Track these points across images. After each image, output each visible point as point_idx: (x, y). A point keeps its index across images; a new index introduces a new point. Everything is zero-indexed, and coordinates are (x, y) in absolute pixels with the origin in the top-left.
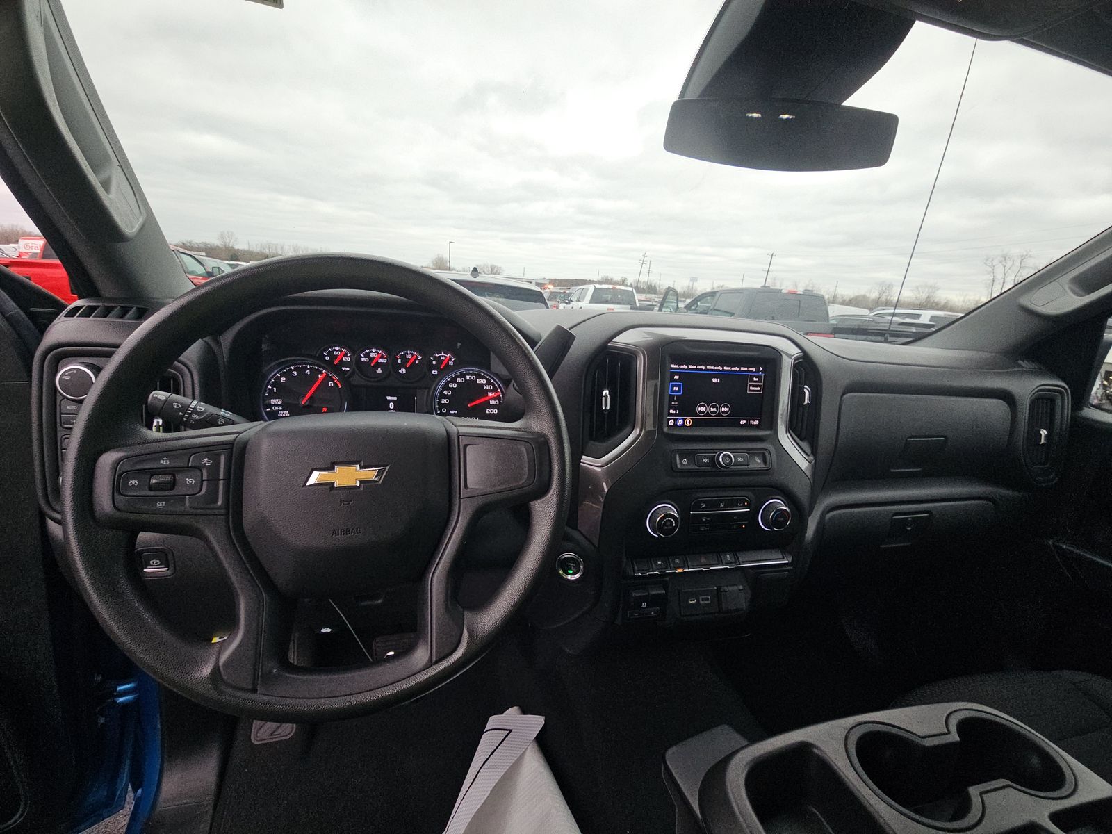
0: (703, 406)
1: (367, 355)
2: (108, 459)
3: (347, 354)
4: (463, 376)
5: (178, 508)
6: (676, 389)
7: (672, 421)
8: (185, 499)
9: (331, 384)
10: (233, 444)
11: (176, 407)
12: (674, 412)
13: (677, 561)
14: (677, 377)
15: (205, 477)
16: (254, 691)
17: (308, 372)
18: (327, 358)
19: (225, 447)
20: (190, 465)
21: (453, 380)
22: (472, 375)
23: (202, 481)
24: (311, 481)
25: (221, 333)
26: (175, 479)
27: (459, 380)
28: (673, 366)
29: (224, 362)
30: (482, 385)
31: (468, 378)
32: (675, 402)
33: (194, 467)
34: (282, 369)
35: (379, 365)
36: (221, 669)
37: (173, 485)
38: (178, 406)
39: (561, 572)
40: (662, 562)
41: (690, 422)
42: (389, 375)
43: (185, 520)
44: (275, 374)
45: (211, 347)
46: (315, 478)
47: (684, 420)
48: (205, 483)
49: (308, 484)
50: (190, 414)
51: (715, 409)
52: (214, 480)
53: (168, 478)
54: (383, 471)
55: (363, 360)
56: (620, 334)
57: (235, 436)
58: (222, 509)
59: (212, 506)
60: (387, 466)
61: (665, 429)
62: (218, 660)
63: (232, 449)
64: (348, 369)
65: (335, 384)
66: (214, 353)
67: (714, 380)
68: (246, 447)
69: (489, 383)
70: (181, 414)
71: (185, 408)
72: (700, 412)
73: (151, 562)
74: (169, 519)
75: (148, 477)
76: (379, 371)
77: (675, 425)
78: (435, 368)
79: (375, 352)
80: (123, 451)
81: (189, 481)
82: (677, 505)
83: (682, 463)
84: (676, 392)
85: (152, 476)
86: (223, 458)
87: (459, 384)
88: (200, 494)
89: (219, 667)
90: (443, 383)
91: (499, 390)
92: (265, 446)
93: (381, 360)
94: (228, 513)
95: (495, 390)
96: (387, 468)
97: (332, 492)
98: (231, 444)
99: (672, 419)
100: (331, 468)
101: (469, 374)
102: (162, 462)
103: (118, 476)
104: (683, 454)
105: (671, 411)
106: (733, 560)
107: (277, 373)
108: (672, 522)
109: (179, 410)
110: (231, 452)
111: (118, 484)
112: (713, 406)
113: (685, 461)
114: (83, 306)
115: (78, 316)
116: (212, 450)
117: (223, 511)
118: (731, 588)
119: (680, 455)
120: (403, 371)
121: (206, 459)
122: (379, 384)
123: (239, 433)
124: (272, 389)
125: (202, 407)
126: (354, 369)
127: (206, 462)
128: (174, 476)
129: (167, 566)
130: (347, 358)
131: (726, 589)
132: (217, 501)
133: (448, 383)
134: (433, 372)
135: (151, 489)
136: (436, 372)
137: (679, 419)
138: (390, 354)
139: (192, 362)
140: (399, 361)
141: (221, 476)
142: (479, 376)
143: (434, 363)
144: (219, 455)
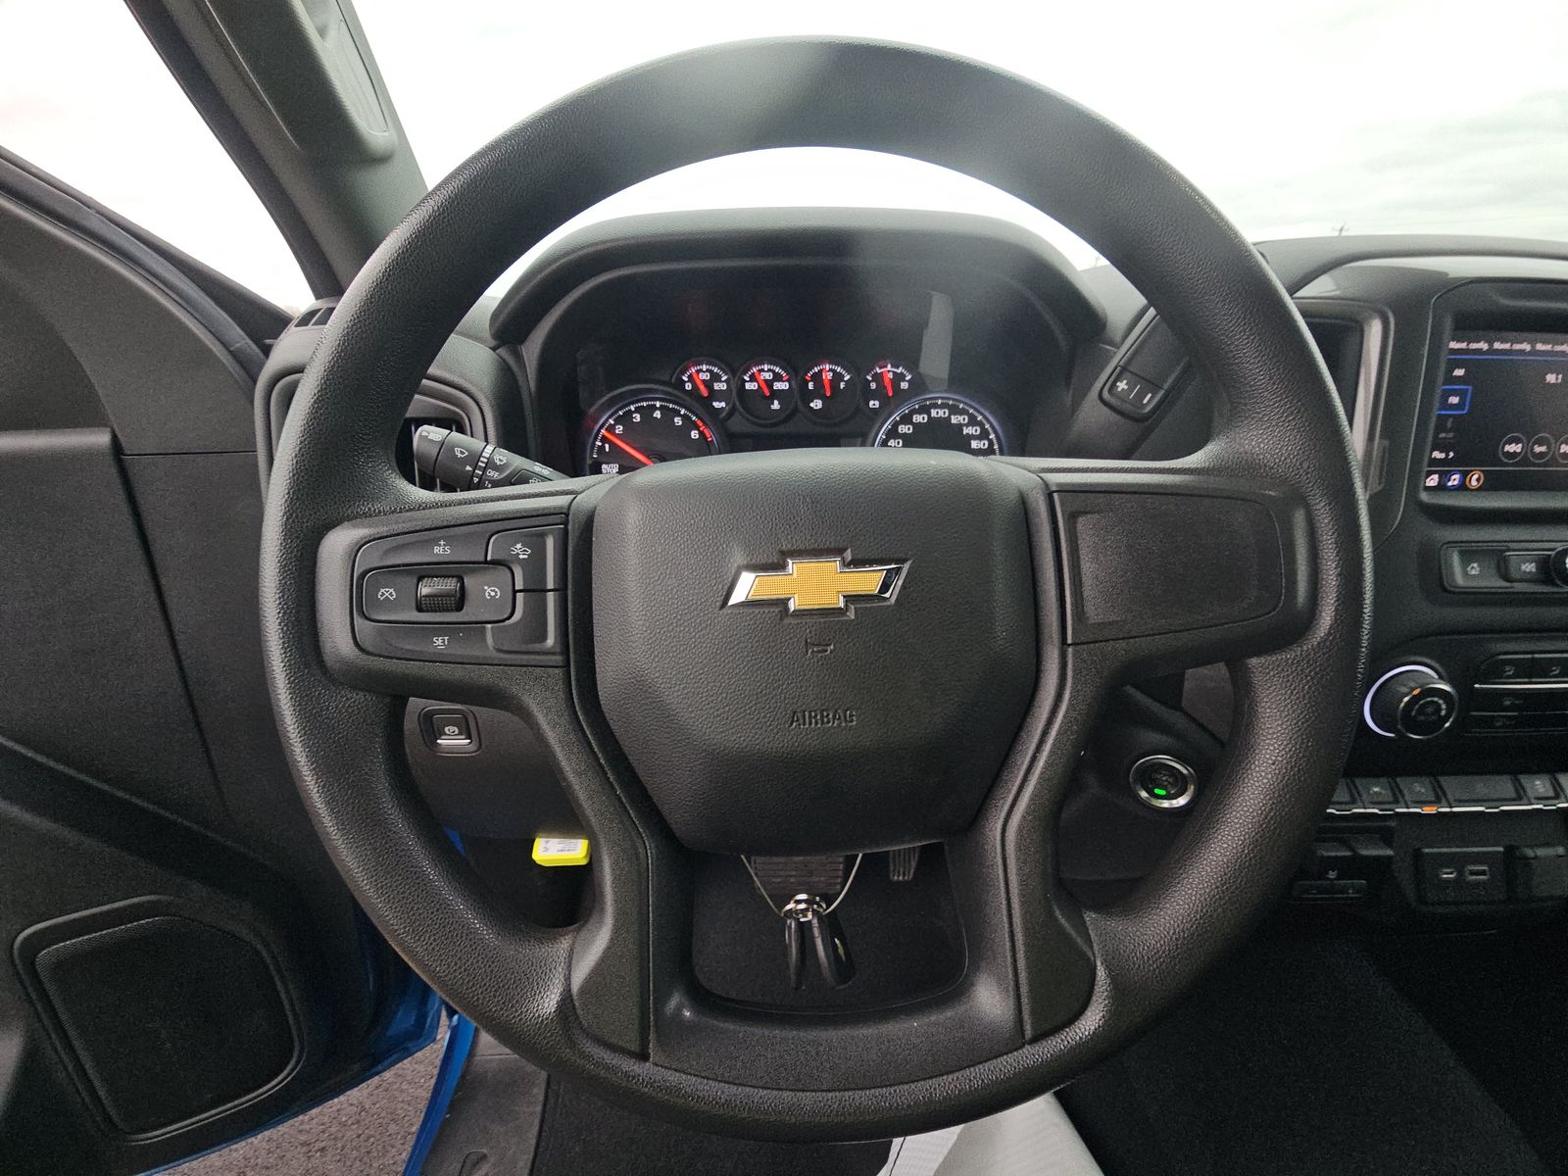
0: (1516, 441)
1: (753, 378)
2: (338, 543)
3: (720, 377)
4: (924, 410)
5: (473, 651)
6: (1454, 400)
7: (1436, 477)
8: (483, 631)
9: (694, 434)
10: (567, 515)
11: (459, 455)
12: (1443, 456)
13: (1418, 787)
14: (1459, 372)
15: (519, 585)
16: (643, 1056)
17: (657, 414)
18: (688, 386)
19: (551, 519)
20: (489, 558)
21: (906, 419)
22: (942, 406)
23: (515, 592)
24: (737, 597)
25: (522, 341)
26: (463, 587)
27: (918, 418)
28: (1453, 345)
29: (530, 393)
30: (960, 426)
31: (934, 413)
32: (1447, 432)
33: (496, 563)
34: (616, 412)
35: (776, 394)
36: (575, 998)
37: (459, 601)
38: (462, 453)
39: (1144, 794)
40: (1382, 788)
41: (1478, 480)
42: (795, 412)
43: (487, 676)
44: (607, 420)
45: (507, 364)
46: (747, 586)
47: (1465, 475)
48: (520, 596)
49: (731, 603)
50: (484, 470)
51: (1543, 449)
52: (536, 590)
53: (450, 585)
54: (898, 571)
55: (749, 386)
56: (1317, 277)
57: (570, 497)
58: (554, 654)
59: (537, 647)
60: (904, 561)
61: (1424, 497)
62: (568, 978)
63: (566, 523)
64: (723, 404)
65: (701, 433)
66: (513, 374)
67: (1551, 378)
68: (593, 521)
69: (973, 422)
70: (468, 468)
71: (474, 458)
72: (1509, 455)
73: (446, 729)
74: (458, 673)
75: (415, 581)
76: (776, 405)
77: (1441, 487)
78: (874, 395)
79: (769, 370)
80: (364, 527)
81: (491, 592)
82: (1442, 664)
83: (1465, 574)
84: (1453, 407)
85: (420, 579)
86: (550, 543)
87: (916, 426)
88: (511, 621)
89: (571, 996)
90: (887, 425)
91: (992, 436)
92: (633, 517)
93: (778, 386)
94: (567, 665)
95: (984, 435)
96: (906, 567)
97: (786, 621)
98: (564, 514)
99: (1435, 472)
100: (780, 567)
101: (936, 406)
102: (437, 550)
103: (358, 578)
104: (1469, 554)
105: (1437, 455)
106: (1551, 793)
107: (610, 417)
108: (1439, 705)
109: (464, 461)
110: (566, 531)
111: (359, 599)
112: (1540, 443)
113: (1474, 569)
114: (319, 310)
115: (315, 324)
116: (528, 524)
117: (558, 659)
118: (1541, 852)
119: (1462, 553)
120: (817, 404)
121: (519, 546)
122: (775, 430)
123: (575, 493)
124: (603, 447)
125: (503, 456)
126: (734, 404)
127: (520, 551)
128: (461, 579)
129: (469, 737)
130: (721, 385)
131: (1530, 853)
132: (544, 638)
133: (896, 425)
134: (871, 403)
135: (419, 609)
136: (877, 403)
137: (1450, 473)
138: (796, 371)
139: (481, 390)
140: (811, 386)
141: (550, 585)
142: (954, 410)
143: (873, 386)
144: (542, 536)
